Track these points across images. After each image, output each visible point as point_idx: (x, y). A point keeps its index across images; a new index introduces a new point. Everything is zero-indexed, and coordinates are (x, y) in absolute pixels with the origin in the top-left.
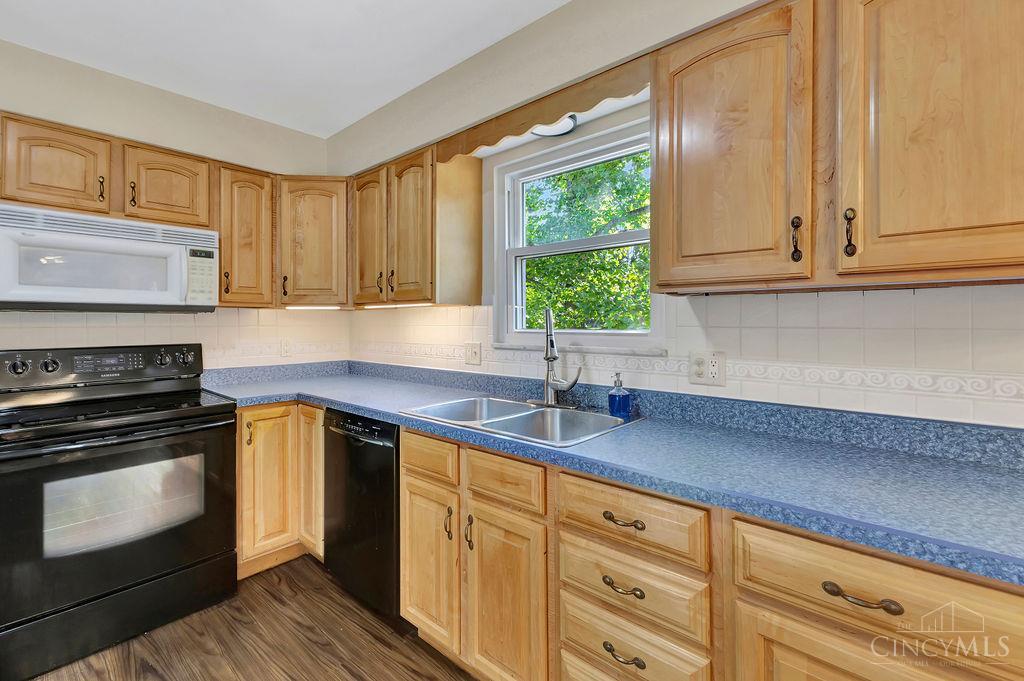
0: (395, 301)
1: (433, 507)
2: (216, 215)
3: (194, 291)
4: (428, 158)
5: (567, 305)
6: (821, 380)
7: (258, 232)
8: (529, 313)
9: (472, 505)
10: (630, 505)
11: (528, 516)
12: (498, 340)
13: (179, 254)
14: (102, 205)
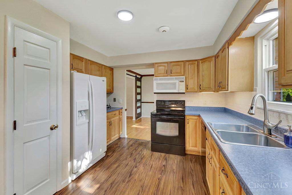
2: (185, 72)
3: (180, 89)
4: (227, 45)
13: (177, 81)
14: (167, 75)
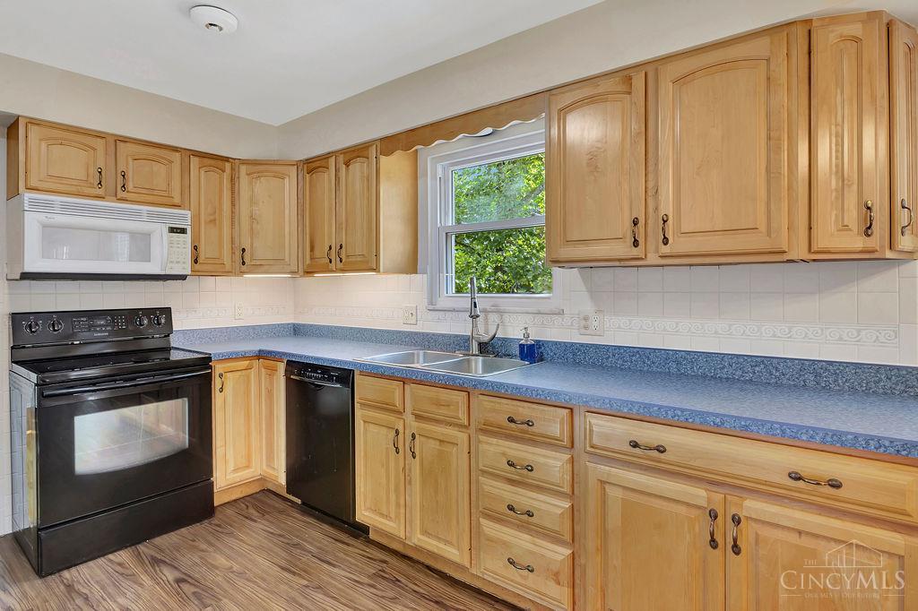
0: (343, 271)
1: (384, 431)
2: (186, 196)
3: (171, 262)
4: (373, 152)
5: (497, 269)
6: (665, 330)
7: (221, 210)
8: (459, 278)
9: (414, 425)
10: (524, 411)
11: (457, 429)
12: (431, 303)
13: (159, 231)
14: (100, 192)
